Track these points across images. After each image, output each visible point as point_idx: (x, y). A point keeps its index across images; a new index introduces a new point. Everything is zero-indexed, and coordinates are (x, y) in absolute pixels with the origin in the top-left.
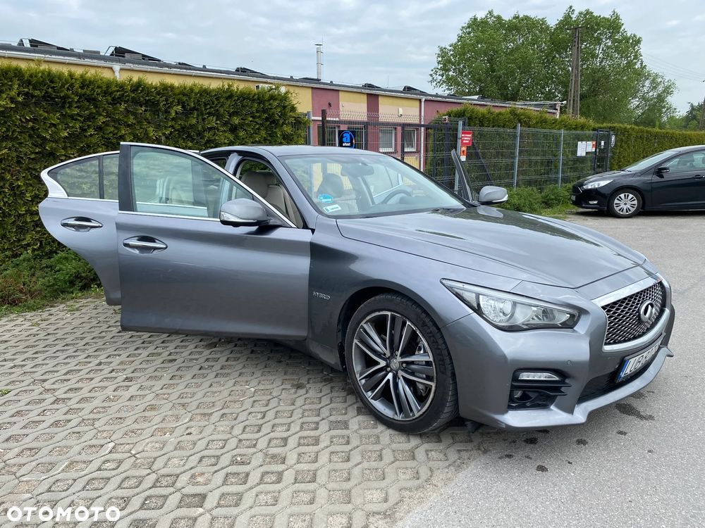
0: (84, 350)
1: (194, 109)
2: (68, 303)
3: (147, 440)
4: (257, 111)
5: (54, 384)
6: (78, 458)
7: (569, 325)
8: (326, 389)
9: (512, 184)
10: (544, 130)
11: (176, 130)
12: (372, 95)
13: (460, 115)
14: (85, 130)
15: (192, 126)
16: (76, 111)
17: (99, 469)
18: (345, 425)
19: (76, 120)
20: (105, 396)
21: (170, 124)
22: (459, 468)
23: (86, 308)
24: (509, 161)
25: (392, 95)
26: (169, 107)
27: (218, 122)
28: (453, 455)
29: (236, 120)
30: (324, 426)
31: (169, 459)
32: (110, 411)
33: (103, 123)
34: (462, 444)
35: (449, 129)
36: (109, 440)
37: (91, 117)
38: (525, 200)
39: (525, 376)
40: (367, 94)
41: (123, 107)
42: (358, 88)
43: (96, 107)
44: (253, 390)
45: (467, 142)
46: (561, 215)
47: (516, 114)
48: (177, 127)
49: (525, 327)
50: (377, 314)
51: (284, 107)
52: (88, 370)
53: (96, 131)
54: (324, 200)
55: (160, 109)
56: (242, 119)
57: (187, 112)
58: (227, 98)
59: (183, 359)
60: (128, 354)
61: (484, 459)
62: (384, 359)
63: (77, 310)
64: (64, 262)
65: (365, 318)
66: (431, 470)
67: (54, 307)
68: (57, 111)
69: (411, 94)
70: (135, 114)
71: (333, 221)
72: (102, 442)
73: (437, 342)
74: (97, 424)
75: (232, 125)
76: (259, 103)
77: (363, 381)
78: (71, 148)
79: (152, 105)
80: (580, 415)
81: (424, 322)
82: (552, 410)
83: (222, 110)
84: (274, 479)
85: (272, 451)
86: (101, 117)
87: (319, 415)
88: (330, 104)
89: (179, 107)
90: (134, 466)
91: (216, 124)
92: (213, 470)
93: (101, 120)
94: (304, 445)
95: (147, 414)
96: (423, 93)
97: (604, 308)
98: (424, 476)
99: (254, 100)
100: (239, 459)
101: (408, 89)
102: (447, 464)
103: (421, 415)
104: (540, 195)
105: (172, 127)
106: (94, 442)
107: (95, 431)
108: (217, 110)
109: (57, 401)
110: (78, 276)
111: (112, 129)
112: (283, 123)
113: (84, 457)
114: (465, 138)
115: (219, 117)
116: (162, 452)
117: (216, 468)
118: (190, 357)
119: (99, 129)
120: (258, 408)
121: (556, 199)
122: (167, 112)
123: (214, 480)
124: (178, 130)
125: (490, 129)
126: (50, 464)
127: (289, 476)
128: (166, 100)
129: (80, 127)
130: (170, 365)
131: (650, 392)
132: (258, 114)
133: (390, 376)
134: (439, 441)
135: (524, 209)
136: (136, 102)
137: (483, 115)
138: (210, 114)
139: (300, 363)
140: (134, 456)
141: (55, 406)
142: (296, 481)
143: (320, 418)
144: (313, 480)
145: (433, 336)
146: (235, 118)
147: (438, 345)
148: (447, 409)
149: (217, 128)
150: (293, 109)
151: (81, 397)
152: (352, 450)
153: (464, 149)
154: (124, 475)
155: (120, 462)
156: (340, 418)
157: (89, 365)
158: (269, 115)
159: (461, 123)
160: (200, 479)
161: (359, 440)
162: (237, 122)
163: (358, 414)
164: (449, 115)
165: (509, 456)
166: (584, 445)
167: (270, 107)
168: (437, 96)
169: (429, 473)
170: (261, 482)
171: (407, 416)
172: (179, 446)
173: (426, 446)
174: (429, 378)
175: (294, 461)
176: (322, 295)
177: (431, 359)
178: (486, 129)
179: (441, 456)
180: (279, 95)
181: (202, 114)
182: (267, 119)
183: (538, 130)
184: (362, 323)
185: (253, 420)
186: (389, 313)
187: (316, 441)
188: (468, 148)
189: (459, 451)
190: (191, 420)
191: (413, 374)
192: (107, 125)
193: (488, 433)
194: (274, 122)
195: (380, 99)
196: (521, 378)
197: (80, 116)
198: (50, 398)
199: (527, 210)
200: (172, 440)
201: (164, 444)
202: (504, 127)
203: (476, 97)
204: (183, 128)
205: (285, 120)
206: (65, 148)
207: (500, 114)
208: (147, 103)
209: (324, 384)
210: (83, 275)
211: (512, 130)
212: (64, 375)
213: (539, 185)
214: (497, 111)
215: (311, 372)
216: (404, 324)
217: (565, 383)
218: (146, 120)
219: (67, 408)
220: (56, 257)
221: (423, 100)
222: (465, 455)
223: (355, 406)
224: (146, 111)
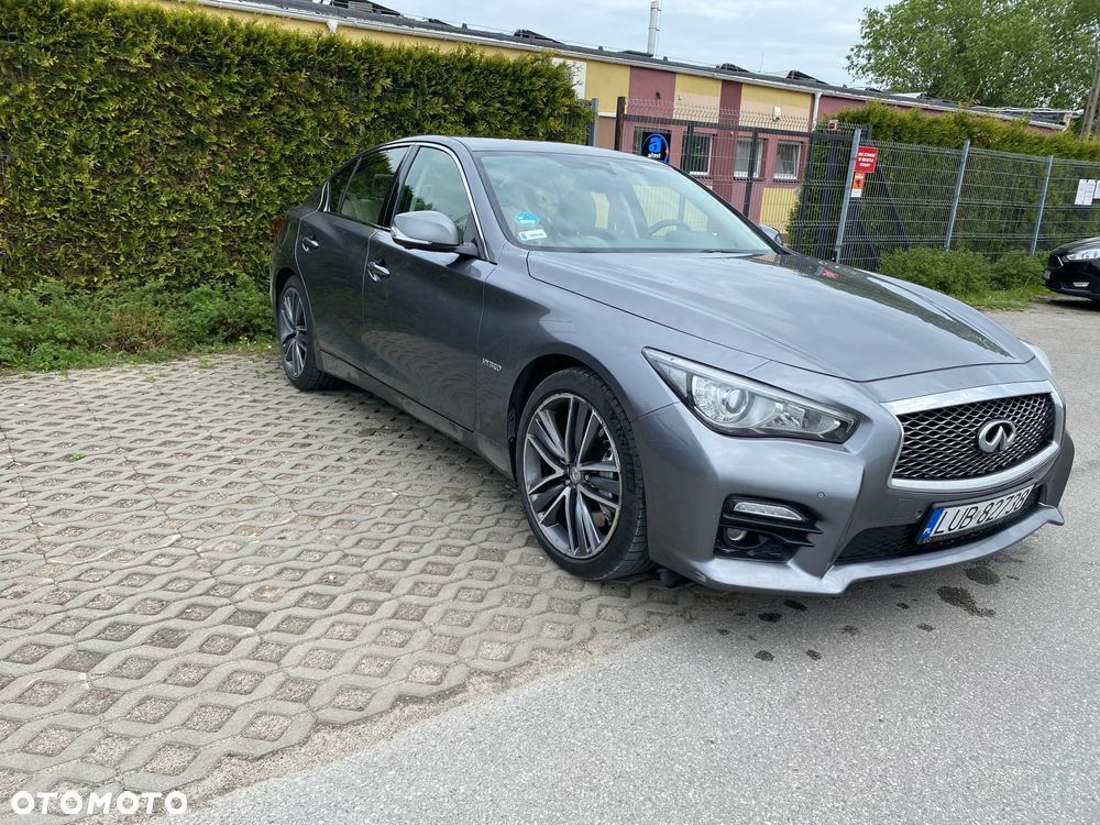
0: (196, 419)
1: (411, 84)
2: (203, 358)
3: (223, 538)
4: (510, 94)
5: (141, 455)
6: (128, 546)
7: (837, 438)
8: (497, 508)
9: (942, 244)
10: (1016, 155)
11: (380, 117)
12: (732, 82)
13: (860, 119)
14: (248, 109)
15: (406, 112)
16: (235, 79)
17: (148, 563)
18: (501, 556)
19: (237, 91)
20: (198, 478)
21: (373, 106)
22: (637, 634)
23: (223, 367)
24: (941, 204)
25: (766, 84)
26: (373, 80)
27: (447, 106)
28: (637, 617)
29: (475, 107)
30: (470, 553)
31: (241, 565)
32: (194, 497)
33: (274, 98)
34: (657, 605)
35: (838, 142)
36: (176, 530)
37: (257, 90)
38: (958, 271)
39: (745, 507)
40: (724, 81)
41: (303, 76)
42: (709, 70)
43: (265, 74)
44: (395, 494)
45: (868, 165)
46: (1019, 303)
47: (964, 124)
48: (384, 111)
49: (760, 432)
50: (557, 396)
51: (554, 90)
52: (190, 444)
53: (262, 110)
54: (522, 222)
55: (359, 83)
56: (485, 105)
57: (400, 89)
58: (464, 71)
59: (321, 445)
60: (250, 430)
61: (683, 629)
62: (562, 466)
63: (212, 367)
64: (204, 298)
65: (541, 403)
66: (594, 631)
67: (184, 360)
68: (209, 78)
69: (800, 84)
70: (322, 89)
71: (523, 253)
72: (166, 532)
73: (627, 444)
74: (171, 510)
75: (467, 113)
76: (514, 81)
77: (535, 497)
78: (228, 134)
79: (348, 74)
80: (834, 582)
81: (614, 413)
82: (789, 568)
83: (453, 90)
84: (366, 609)
85: (381, 574)
86: (271, 91)
87: (469, 539)
88: (658, 95)
89: (389, 81)
90: (193, 566)
91: (444, 109)
92: (290, 586)
93: (272, 93)
94: (430, 573)
95: (238, 506)
96: (820, 84)
97: (902, 418)
98: (577, 637)
99: (506, 76)
100: (332, 577)
101: (796, 76)
102: (623, 626)
103: (600, 552)
104: (988, 267)
105: (376, 111)
106: (157, 531)
107: (164, 518)
108: (447, 88)
109: (135, 476)
110: (222, 322)
111: (287, 109)
112: (551, 115)
113: (137, 546)
114: (864, 158)
115: (448, 99)
116: (236, 555)
117: (296, 584)
118: (332, 444)
119: (269, 107)
120: (392, 519)
121: (1019, 276)
122: (369, 87)
123: (286, 598)
124: (385, 115)
125: (915, 147)
126: (91, 548)
127: (387, 609)
128: (370, 69)
129: (241, 104)
130: (299, 450)
131: (1012, 577)
132: (511, 99)
133: (567, 492)
134: (628, 595)
135: (953, 287)
136: (324, 69)
137: (903, 123)
138: (435, 94)
139: (479, 470)
140: (198, 554)
141: (131, 482)
142: (395, 615)
143: (468, 542)
144: (419, 619)
145: (624, 435)
146: (473, 103)
147: (629, 449)
148: (634, 548)
149: (445, 117)
150: (569, 93)
151: (166, 475)
152: (491, 589)
153: (860, 177)
154: (174, 575)
155: (178, 558)
156: (497, 546)
157: (195, 438)
158: (528, 100)
159: (858, 133)
160: (268, 595)
161: (509, 577)
162: (476, 110)
163: (526, 544)
164: (842, 119)
165: (723, 632)
166: (853, 634)
167: (530, 88)
168: (844, 89)
169: (588, 634)
170: (348, 609)
171: (583, 552)
172: (258, 552)
173: (604, 599)
174: (615, 499)
175: (405, 591)
176: (493, 365)
177: (618, 470)
178: (905, 146)
179: (620, 616)
180: (547, 69)
181: (423, 94)
182: (524, 107)
183: (1003, 153)
184: (538, 411)
185: (375, 533)
186: (571, 397)
187: (450, 570)
188: (867, 176)
189: (650, 613)
190: (292, 522)
191: (596, 491)
192: (280, 102)
193: (709, 597)
194: (535, 112)
195: (745, 91)
196: (736, 509)
197: (243, 87)
198: (128, 471)
199: (960, 288)
200: (255, 541)
201: (244, 545)
202: (939, 144)
203: (915, 95)
204: (392, 114)
205: (553, 110)
206: (218, 134)
207: (935, 122)
208: (341, 72)
209: (498, 500)
210: (230, 320)
211: (953, 151)
212: (159, 445)
213: (993, 250)
214: (930, 117)
215: (489, 483)
216: (589, 412)
217: (815, 528)
218: (338, 98)
219: (144, 486)
220: (194, 291)
221: (819, 95)
222: (656, 619)
223: (527, 534)
224: (338, 84)
